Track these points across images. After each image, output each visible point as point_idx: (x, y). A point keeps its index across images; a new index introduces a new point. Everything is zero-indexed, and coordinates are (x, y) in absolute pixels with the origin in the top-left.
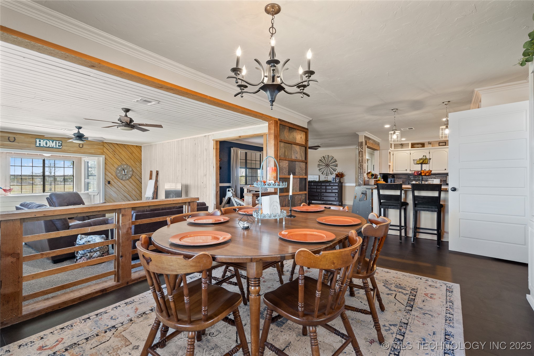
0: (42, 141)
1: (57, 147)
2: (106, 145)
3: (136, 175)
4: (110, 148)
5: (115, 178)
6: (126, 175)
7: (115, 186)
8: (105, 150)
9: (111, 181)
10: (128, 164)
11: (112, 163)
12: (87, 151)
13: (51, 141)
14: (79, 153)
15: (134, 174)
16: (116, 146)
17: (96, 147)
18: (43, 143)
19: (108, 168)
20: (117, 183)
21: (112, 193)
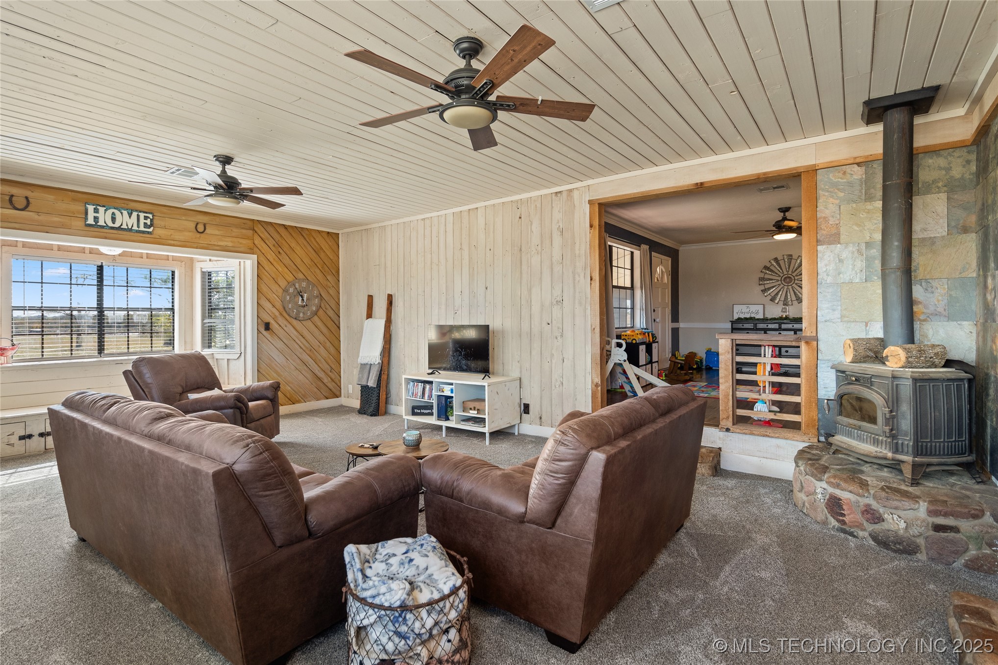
0: (101, 210)
1: (142, 228)
2: (259, 229)
3: (328, 306)
4: (269, 236)
5: (281, 314)
6: (305, 308)
7: (281, 337)
8: (258, 241)
9: (272, 322)
10: (309, 278)
11: (274, 276)
12: (216, 243)
13: (125, 213)
14: (197, 248)
15: (322, 305)
16: (282, 231)
17: (236, 231)
18: (104, 217)
19: (264, 288)
20: (285, 328)
21: (275, 354)
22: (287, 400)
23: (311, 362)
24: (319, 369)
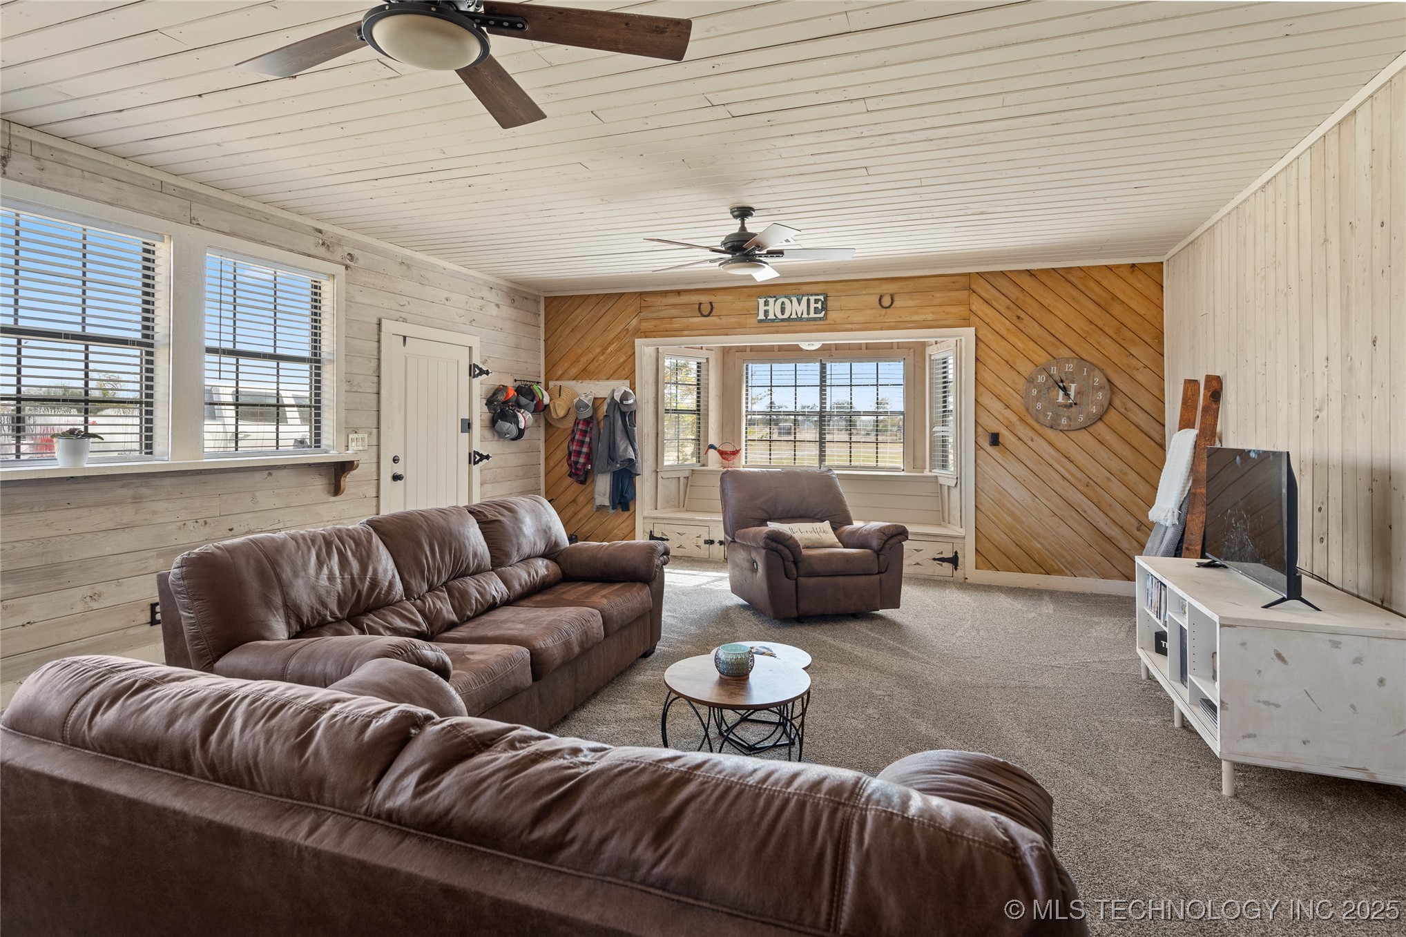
0: (771, 301)
1: (812, 315)
2: (981, 287)
3: (1130, 405)
4: (999, 295)
5: (1022, 420)
6: (1074, 409)
7: (1021, 456)
8: (977, 305)
9: (1004, 432)
10: (1084, 356)
11: (1007, 357)
12: (908, 319)
13: (794, 299)
14: (881, 329)
15: (1117, 403)
16: (1026, 283)
17: (940, 297)
18: (774, 309)
19: (988, 377)
20: (1030, 443)
21: (1010, 486)
22: (1034, 564)
23: (1087, 505)
24: (1107, 520)
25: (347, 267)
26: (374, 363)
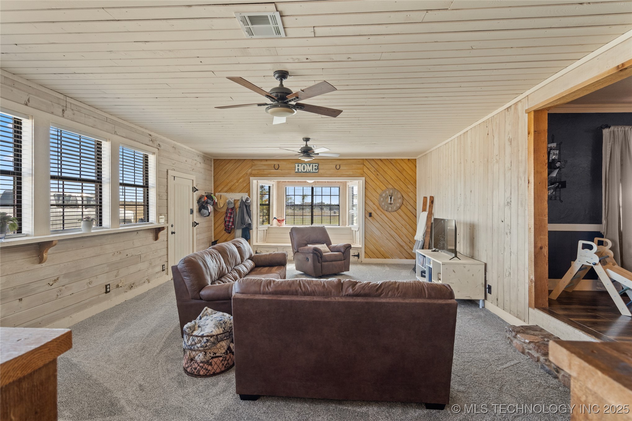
0: (300, 165)
1: (314, 171)
2: (367, 163)
3: (408, 204)
4: (372, 167)
5: (378, 208)
6: (393, 205)
7: (378, 220)
8: (365, 170)
9: (373, 212)
10: (395, 188)
11: (375, 188)
12: (345, 174)
13: (308, 165)
14: (336, 177)
15: (404, 203)
16: (379, 163)
17: (355, 166)
18: (301, 168)
19: (369, 194)
20: (380, 216)
21: (375, 230)
22: (381, 255)
23: (396, 236)
24: (401, 240)
25: (158, 149)
26: (166, 188)
